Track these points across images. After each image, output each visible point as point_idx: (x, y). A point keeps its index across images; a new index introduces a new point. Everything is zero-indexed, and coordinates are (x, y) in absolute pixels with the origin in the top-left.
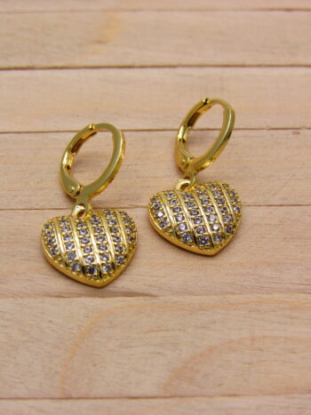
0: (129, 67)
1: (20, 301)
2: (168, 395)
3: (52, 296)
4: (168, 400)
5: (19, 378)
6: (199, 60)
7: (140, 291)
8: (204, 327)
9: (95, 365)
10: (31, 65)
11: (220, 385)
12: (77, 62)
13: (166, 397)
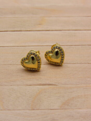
1: (20, 86)
4: (62, 110)
5: (19, 105)
6: (68, 29)
7: (53, 84)
9: (41, 102)
11: (76, 106)
12: (34, 29)
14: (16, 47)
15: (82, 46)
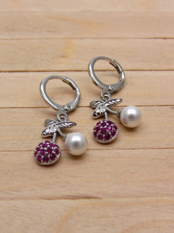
0: (80, 71)
3: (45, 199)
8: (128, 215)
10: (26, 69)
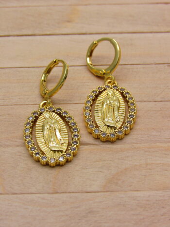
2: (105, 191)
5: (32, 184)
7: (91, 143)
9: (69, 177)
11: (130, 186)
12: (58, 32)
13: (104, 192)
14: (26, 68)
15: (144, 66)
